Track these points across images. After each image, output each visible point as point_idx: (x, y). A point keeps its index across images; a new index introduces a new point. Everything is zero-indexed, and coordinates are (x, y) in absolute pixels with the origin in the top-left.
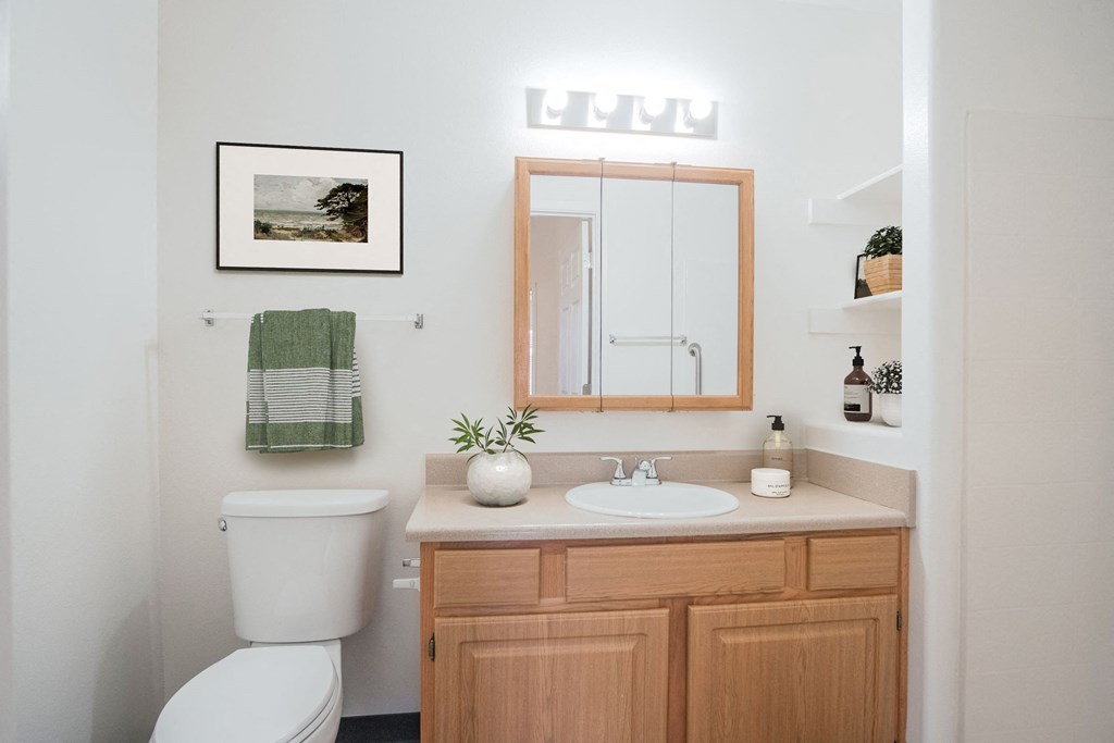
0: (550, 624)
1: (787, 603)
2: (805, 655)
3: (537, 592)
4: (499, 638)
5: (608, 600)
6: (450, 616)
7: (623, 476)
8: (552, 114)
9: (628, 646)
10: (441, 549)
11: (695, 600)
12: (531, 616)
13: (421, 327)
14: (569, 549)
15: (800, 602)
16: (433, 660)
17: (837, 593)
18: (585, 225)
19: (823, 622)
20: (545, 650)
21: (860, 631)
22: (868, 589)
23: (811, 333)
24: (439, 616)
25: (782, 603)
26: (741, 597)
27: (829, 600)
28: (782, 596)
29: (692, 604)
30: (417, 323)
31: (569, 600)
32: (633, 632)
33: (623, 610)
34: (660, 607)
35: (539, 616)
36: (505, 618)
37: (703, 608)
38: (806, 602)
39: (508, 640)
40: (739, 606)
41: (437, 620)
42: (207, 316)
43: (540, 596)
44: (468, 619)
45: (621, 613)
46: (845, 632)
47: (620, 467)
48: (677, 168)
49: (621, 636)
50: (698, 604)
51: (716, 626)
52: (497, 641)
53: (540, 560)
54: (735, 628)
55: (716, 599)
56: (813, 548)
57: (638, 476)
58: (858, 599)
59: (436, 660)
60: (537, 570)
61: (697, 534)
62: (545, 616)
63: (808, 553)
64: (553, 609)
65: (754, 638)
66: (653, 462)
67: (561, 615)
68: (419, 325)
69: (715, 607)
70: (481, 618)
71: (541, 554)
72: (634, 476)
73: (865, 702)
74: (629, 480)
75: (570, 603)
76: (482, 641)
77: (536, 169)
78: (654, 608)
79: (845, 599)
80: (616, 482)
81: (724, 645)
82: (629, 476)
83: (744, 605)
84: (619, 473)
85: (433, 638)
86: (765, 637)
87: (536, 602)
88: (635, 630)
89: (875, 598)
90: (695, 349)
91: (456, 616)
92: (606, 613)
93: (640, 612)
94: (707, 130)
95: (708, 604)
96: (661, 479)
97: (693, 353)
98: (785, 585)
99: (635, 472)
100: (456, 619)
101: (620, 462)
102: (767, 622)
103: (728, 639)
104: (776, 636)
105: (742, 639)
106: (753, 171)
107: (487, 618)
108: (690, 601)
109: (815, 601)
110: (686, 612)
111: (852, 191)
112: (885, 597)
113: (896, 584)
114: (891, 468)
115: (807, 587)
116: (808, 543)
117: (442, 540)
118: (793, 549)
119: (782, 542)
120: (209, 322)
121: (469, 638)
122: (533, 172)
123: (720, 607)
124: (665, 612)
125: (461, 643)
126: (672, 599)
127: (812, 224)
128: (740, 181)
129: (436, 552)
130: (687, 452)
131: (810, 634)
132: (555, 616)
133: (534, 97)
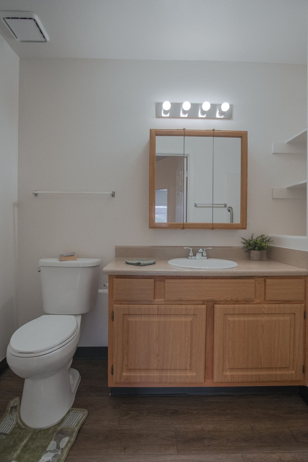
0: (158, 309)
1: (256, 305)
2: (263, 326)
3: (153, 296)
4: (138, 313)
5: (181, 300)
6: (120, 304)
7: (192, 255)
8: (166, 112)
9: (189, 319)
10: (116, 278)
11: (217, 302)
12: (151, 305)
13: (114, 196)
14: (166, 280)
15: (261, 305)
16: (113, 320)
17: (278, 302)
18: (185, 159)
19: (271, 314)
20: (155, 319)
21: (287, 318)
22: (291, 301)
23: (273, 198)
24: (115, 304)
25: (254, 305)
26: (237, 302)
27: (274, 305)
28: (254, 302)
29: (216, 304)
30: (112, 195)
31: (166, 300)
32: (191, 314)
33: (187, 305)
34: (203, 304)
35: (154, 305)
36: (141, 305)
37: (220, 305)
38: (264, 305)
39: (141, 314)
40: (235, 305)
41: (114, 305)
42: (35, 192)
43: (154, 298)
44: (126, 305)
45: (186, 306)
46: (281, 318)
47: (191, 251)
48: (215, 131)
49: (186, 315)
50: (219, 304)
51: (225, 313)
52: (137, 314)
53: (155, 284)
54: (233, 314)
55: (226, 302)
56: (267, 283)
57: (198, 256)
58: (287, 305)
59: (114, 320)
60: (153, 288)
61: (217, 275)
62: (156, 305)
63: (265, 285)
64: (160, 303)
65: (242, 319)
66: (205, 250)
67: (162, 305)
68: (113, 195)
69: (225, 305)
70: (131, 305)
71: (155, 281)
72: (197, 255)
73: (290, 348)
74: (195, 257)
75: (166, 301)
76: (131, 314)
77: (158, 134)
78: (200, 305)
79: (281, 305)
80: (190, 257)
81: (229, 321)
82: (195, 255)
83: (238, 305)
84: (191, 254)
85: (113, 312)
86: (246, 318)
87: (153, 300)
88: (192, 313)
89: (294, 305)
90: (230, 209)
91: (122, 304)
92: (180, 306)
93: (194, 306)
94: (228, 116)
95: (223, 304)
96: (208, 257)
97: (229, 211)
98: (255, 298)
99: (197, 254)
100: (121, 305)
101: (191, 249)
102: (247, 313)
103: (231, 319)
104: (251, 318)
105: (236, 319)
106: (247, 131)
107: (134, 305)
108: (215, 302)
109: (268, 305)
110: (214, 307)
111: (291, 139)
112: (299, 305)
113: (303, 299)
114: (302, 251)
115: (265, 299)
116: (265, 281)
117: (117, 274)
118: (259, 283)
119: (254, 280)
120: (36, 195)
121: (127, 313)
122: (157, 135)
123: (227, 305)
124: (205, 306)
125: (124, 315)
126: (208, 301)
127: (274, 153)
128: (242, 136)
129: (114, 279)
130: (220, 247)
131: (266, 318)
132: (160, 306)
133: (159, 106)
